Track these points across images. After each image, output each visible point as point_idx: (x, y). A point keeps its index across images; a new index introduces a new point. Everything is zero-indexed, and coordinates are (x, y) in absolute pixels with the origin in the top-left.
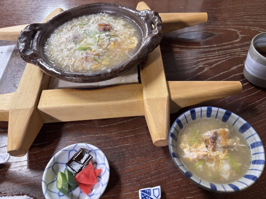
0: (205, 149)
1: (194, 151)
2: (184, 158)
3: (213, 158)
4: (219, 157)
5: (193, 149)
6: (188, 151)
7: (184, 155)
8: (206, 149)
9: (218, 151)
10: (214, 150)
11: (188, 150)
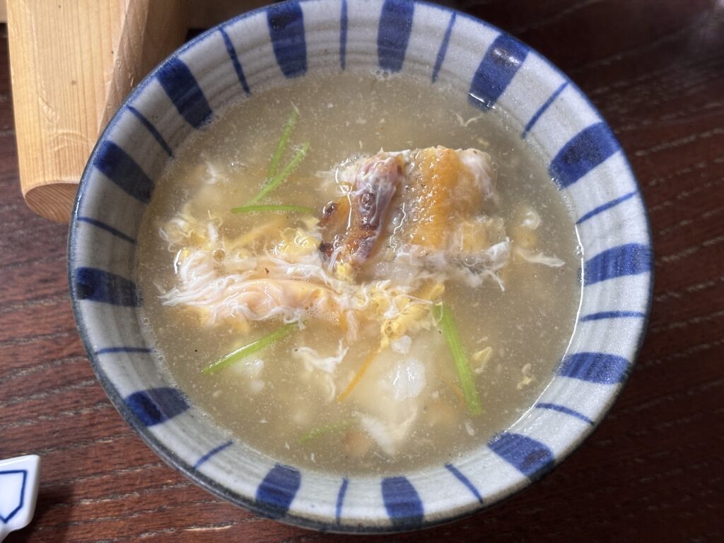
0: (311, 265)
1: (241, 272)
2: (169, 307)
3: (343, 319)
4: (380, 315)
5: (238, 259)
6: (204, 266)
7: (175, 290)
8: (314, 263)
9: (386, 282)
10: (362, 275)
11: (201, 261)
